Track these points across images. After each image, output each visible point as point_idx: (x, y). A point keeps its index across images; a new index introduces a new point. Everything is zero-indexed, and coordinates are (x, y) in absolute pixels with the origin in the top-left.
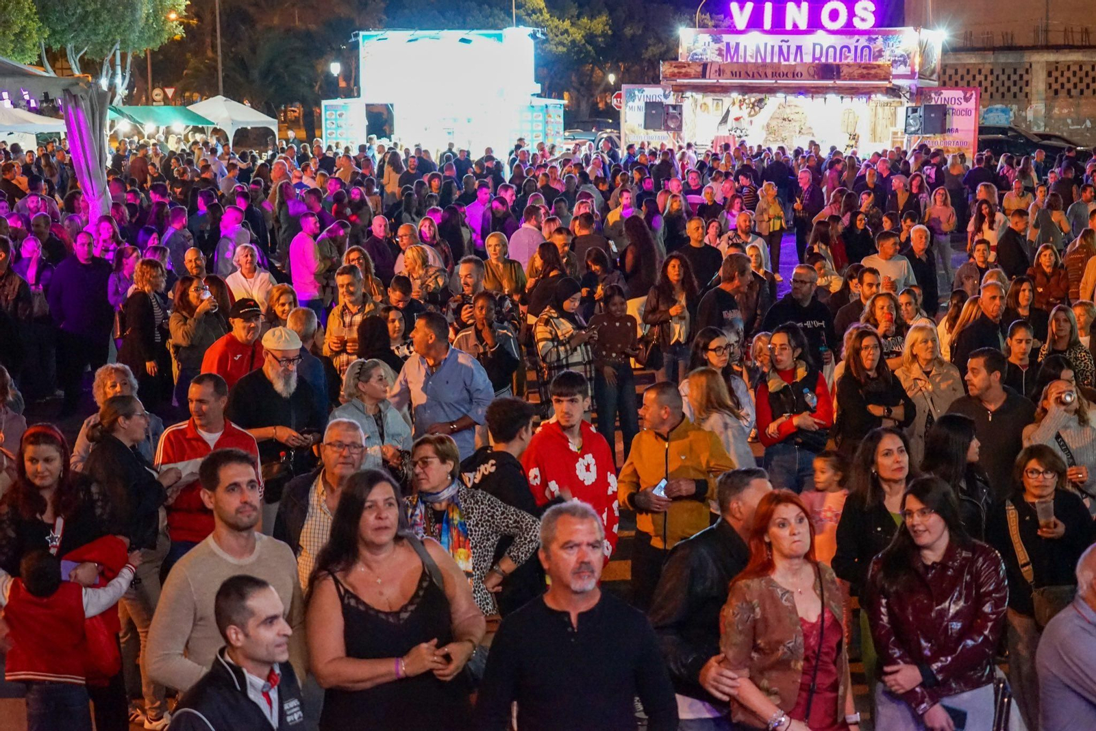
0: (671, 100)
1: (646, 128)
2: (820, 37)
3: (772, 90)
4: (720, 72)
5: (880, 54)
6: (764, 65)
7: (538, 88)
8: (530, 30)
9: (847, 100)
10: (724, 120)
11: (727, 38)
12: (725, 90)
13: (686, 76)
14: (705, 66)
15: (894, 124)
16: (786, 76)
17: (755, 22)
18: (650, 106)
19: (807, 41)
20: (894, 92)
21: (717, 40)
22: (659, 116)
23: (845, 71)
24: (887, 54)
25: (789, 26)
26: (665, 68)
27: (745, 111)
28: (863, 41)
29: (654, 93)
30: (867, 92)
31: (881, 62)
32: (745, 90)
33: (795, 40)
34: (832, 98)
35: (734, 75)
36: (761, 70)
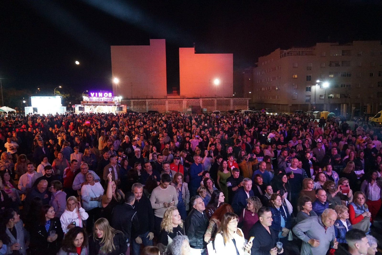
0: (83, 106)
1: (79, 110)
2: (104, 98)
3: (98, 105)
4: (90, 103)
5: (113, 100)
6: (97, 102)
7: (62, 105)
8: (60, 96)
9: (109, 106)
10: (91, 109)
11: (90, 98)
12: (91, 105)
13: (85, 103)
14: (88, 102)
15: (115, 109)
16: (100, 103)
17: (95, 96)
18: (79, 107)
19: (102, 98)
20: (115, 105)
21: (89, 98)
22: (81, 109)
23: (108, 102)
24: (114, 100)
25: (99, 96)
26: (81, 102)
27: (94, 108)
28: (110, 98)
29: (80, 106)
30: (111, 105)
31: (113, 101)
32: (94, 105)
33: (101, 98)
34: (106, 106)
35: (92, 103)
36: (96, 102)
